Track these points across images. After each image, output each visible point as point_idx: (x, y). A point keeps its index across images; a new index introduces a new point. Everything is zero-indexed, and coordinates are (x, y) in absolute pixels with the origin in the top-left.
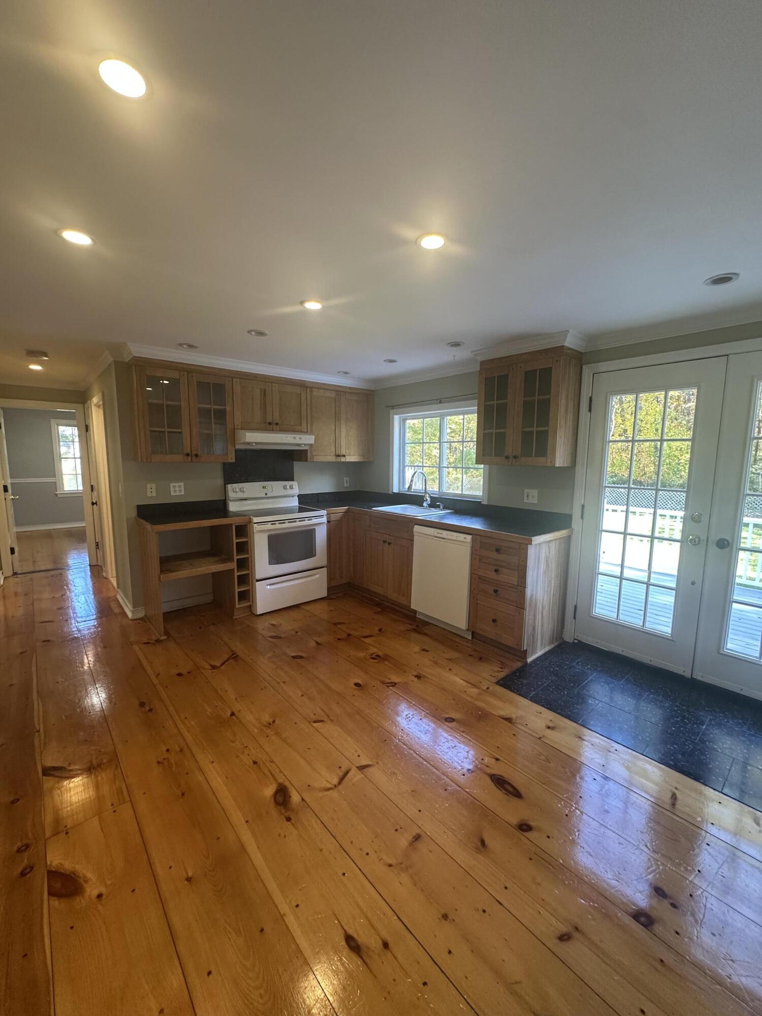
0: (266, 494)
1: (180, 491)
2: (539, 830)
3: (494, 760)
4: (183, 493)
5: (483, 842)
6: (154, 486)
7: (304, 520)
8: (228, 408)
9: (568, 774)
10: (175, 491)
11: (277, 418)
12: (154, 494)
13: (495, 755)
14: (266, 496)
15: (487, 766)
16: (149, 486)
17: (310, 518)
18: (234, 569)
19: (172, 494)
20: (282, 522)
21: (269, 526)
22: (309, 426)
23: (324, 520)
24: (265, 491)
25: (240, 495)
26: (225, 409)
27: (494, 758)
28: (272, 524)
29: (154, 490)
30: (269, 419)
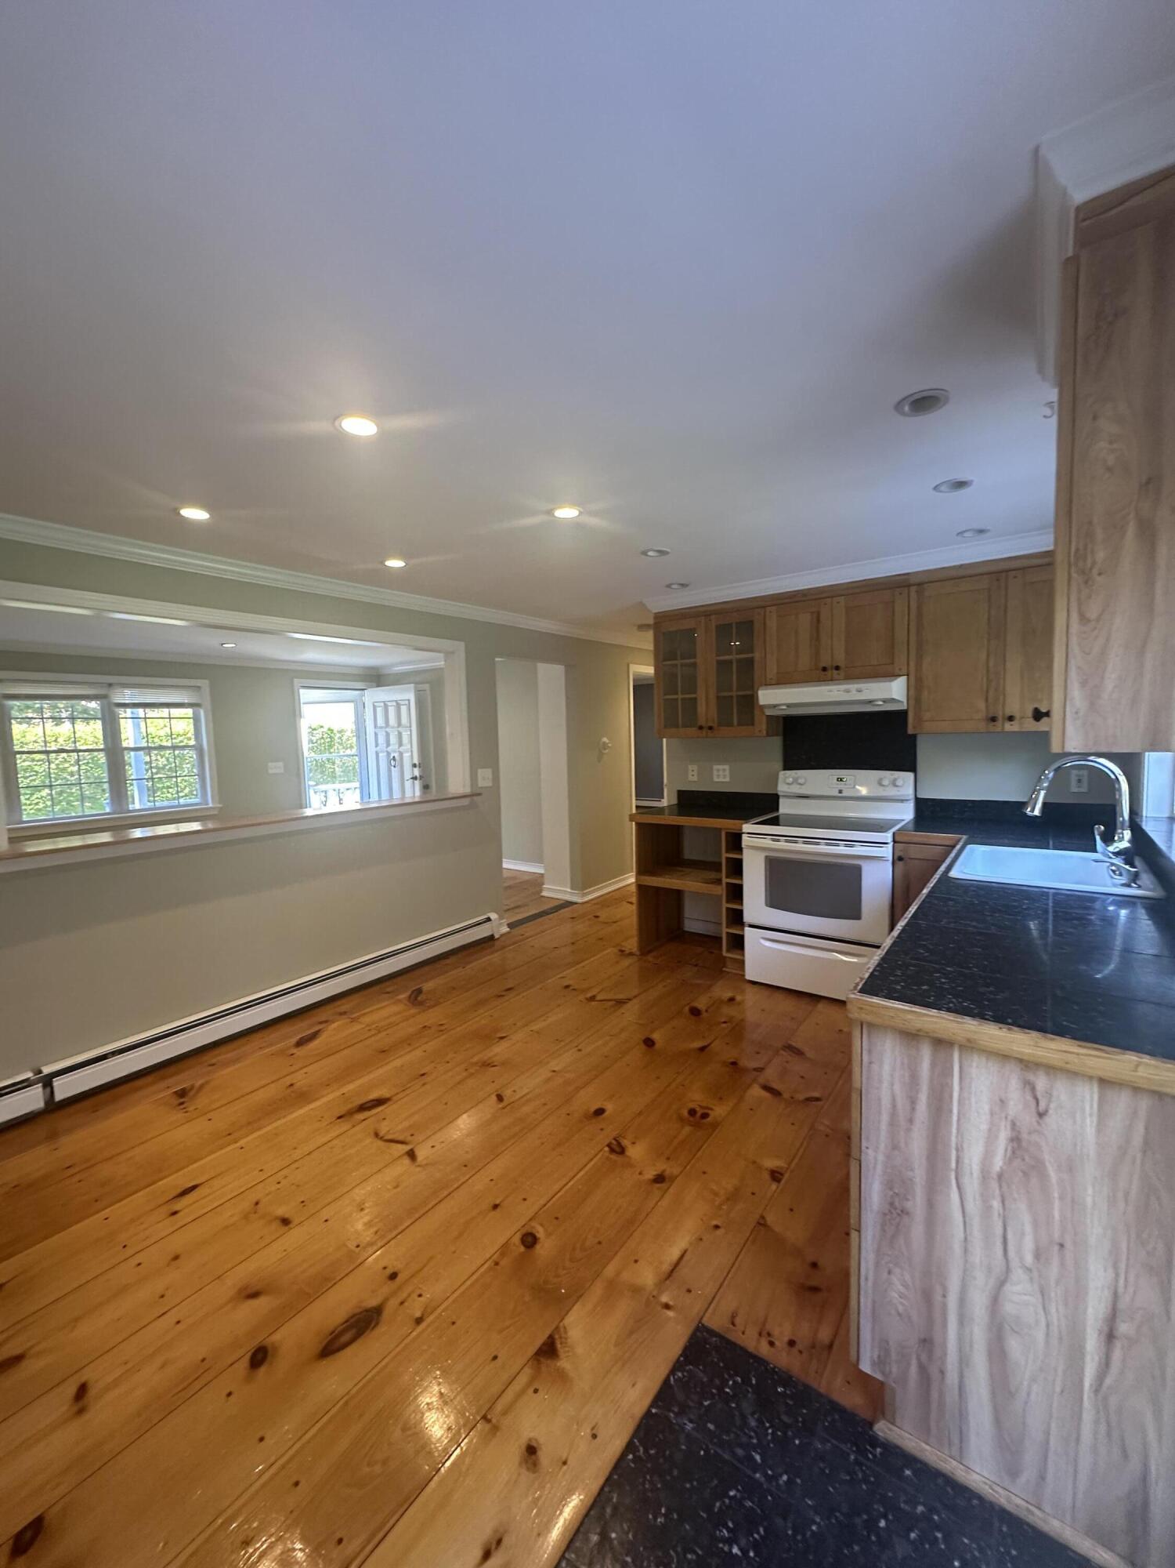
0: (840, 792)
1: (725, 777)
2: (248, 1379)
3: (418, 1314)
4: (727, 779)
5: (254, 1295)
6: (695, 767)
7: (838, 845)
8: (757, 655)
9: (367, 1470)
10: (718, 776)
11: (840, 658)
12: (695, 778)
13: (431, 1318)
14: (840, 795)
15: (402, 1303)
16: (690, 767)
17: (850, 843)
18: (721, 895)
19: (716, 780)
20: (808, 840)
21: (767, 842)
22: (912, 664)
23: (887, 852)
24: (841, 786)
25: (796, 789)
26: (753, 658)
27: (423, 1315)
28: (774, 840)
29: (695, 773)
30: (825, 661)
